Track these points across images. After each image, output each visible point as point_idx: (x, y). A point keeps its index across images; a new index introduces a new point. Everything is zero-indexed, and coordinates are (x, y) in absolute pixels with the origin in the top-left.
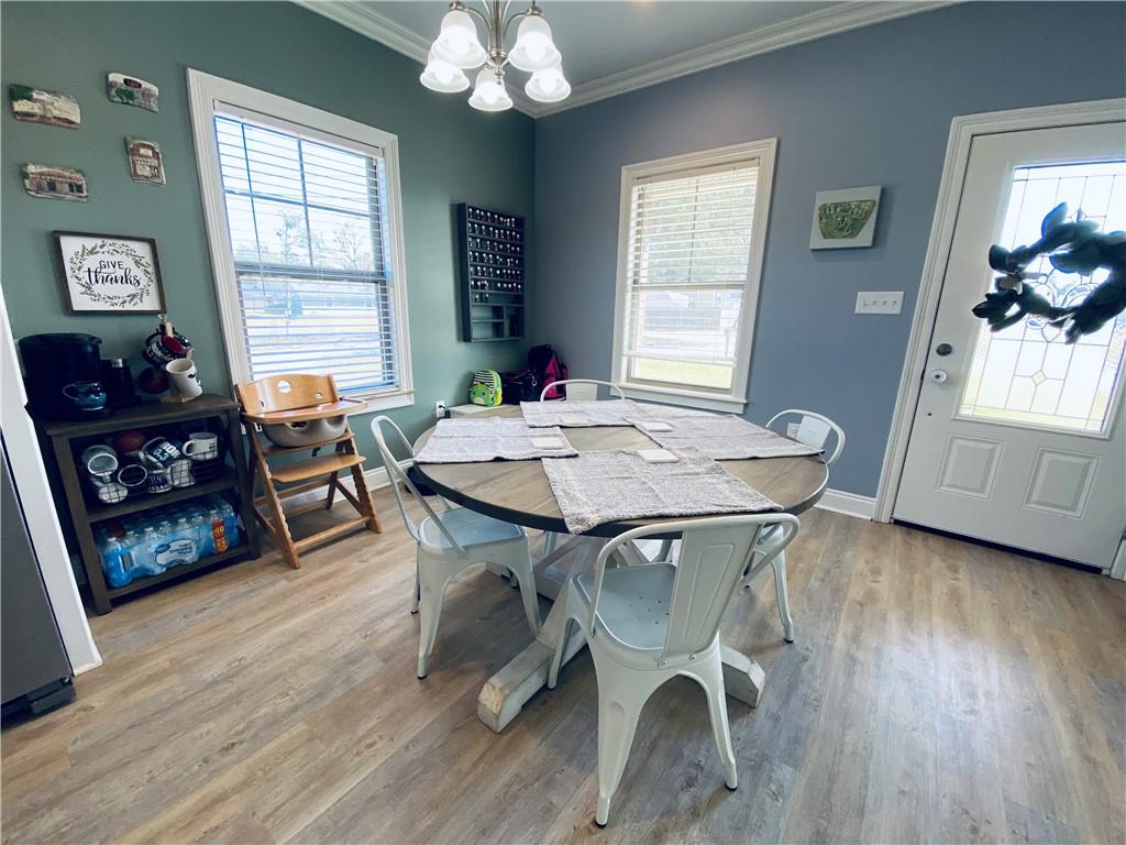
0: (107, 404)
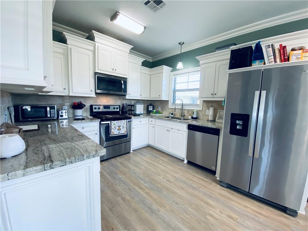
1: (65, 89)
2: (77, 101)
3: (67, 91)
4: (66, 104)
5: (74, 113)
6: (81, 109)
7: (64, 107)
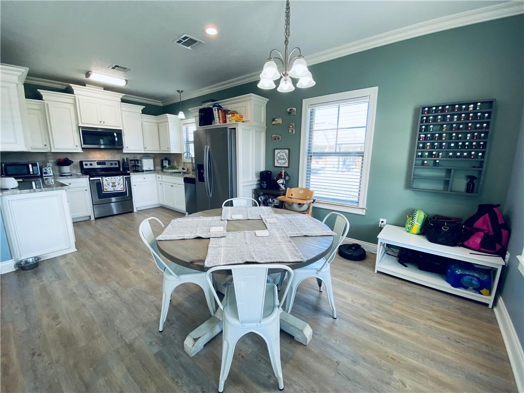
0: (267, 187)
1: (45, 145)
2: (63, 157)
3: (49, 148)
4: (50, 161)
5: (60, 171)
6: (68, 165)
7: (48, 164)
